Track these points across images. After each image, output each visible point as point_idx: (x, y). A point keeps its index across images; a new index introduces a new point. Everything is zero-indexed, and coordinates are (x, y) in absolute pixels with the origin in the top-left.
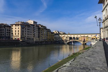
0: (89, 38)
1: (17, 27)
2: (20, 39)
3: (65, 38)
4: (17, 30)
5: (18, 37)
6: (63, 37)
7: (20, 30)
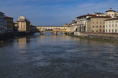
0: (60, 29)
1: (23, 23)
2: (25, 31)
3: (42, 30)
4: (23, 25)
5: (24, 30)
6: (40, 29)
7: (25, 25)
